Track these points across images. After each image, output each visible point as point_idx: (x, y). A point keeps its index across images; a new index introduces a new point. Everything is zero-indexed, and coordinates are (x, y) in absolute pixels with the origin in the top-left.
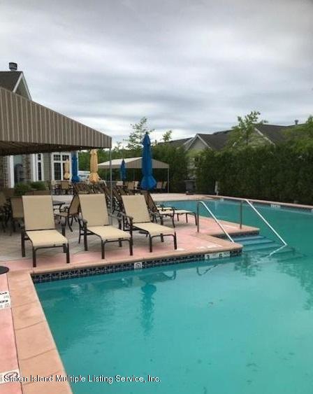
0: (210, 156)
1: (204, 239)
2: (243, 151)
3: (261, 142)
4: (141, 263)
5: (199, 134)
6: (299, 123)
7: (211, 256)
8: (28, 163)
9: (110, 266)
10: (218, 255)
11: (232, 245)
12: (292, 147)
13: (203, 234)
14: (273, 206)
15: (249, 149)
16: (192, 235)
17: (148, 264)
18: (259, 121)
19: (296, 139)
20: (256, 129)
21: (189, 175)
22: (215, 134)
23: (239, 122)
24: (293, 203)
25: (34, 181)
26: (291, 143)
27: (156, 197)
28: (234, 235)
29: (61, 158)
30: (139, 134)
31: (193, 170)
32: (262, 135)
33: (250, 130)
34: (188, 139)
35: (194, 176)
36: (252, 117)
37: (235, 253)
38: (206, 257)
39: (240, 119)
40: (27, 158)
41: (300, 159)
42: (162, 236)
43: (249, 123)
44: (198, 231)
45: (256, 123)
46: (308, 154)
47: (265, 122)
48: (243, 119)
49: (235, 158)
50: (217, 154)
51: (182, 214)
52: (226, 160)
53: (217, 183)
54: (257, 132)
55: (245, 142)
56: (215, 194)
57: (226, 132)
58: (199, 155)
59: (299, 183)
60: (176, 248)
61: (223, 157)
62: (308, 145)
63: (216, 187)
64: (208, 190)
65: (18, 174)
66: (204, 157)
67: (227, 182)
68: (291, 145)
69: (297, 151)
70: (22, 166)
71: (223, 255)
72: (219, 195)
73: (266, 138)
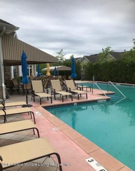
0: (91, 65)
1: (95, 96)
2: (105, 63)
3: (111, 59)
4: (76, 103)
5: (85, 56)
6: (126, 51)
7: (100, 101)
8: (18, 69)
9: (66, 104)
10: (102, 101)
11: (107, 97)
12: (124, 61)
13: (95, 94)
14: (117, 85)
15: (107, 62)
16: (90, 95)
17: (79, 104)
18: (110, 50)
19: (126, 58)
20: (109, 54)
21: (81, 73)
22: (91, 56)
23: (102, 51)
24: (124, 83)
25: (21, 76)
26: (124, 59)
27: (76, 82)
28: (107, 94)
29: (29, 66)
30: (60, 56)
31: (83, 71)
32: (111, 56)
33: (107, 54)
34: (79, 58)
35: (84, 73)
36: (108, 49)
37: (108, 100)
38: (98, 101)
39: (103, 50)
40: (17, 67)
41: (127, 66)
42: (80, 94)
43: (106, 51)
44: (92, 93)
45: (109, 51)
46: (131, 64)
47: (113, 51)
48: (104, 49)
49: (101, 66)
50: (94, 64)
51: (85, 87)
52: (97, 67)
53: (93, 76)
54: (109, 55)
55: (105, 59)
56: (93, 80)
57: (96, 55)
58: (86, 65)
59: (127, 75)
60: (87, 98)
61: (96, 65)
62: (131, 60)
63: (93, 78)
64: (90, 79)
65: (15, 73)
66: (88, 66)
67: (98, 75)
68: (124, 60)
69: (126, 63)
70: (16, 70)
71: (104, 101)
72: (95, 81)
73: (113, 57)
